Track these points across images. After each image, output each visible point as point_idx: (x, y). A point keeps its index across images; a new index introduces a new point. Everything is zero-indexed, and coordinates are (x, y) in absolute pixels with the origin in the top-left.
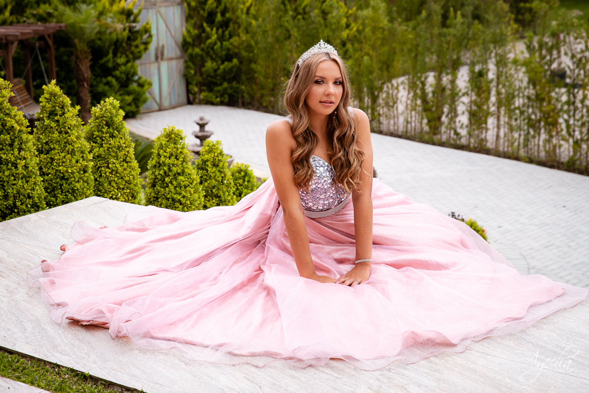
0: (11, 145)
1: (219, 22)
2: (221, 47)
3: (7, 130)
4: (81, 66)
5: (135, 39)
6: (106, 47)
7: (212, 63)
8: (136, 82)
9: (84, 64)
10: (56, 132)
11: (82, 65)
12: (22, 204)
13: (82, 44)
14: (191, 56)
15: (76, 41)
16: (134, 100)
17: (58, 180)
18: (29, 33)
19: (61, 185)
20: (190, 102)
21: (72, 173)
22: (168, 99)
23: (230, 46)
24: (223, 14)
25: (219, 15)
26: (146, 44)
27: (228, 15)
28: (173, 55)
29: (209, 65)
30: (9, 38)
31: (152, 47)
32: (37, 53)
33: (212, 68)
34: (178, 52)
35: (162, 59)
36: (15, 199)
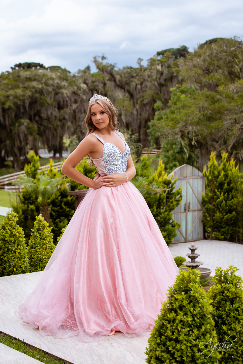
0: (14, 243)
1: (226, 189)
2: (226, 204)
3: (13, 236)
5: (171, 199)
6: (153, 202)
7: (220, 214)
8: (171, 224)
10: (39, 238)
12: (17, 270)
14: (207, 209)
16: (168, 234)
17: (38, 261)
19: (39, 264)
20: (205, 238)
21: (45, 258)
22: (191, 235)
23: (231, 204)
24: (229, 184)
25: (226, 185)
26: (178, 201)
27: (232, 185)
28: (196, 209)
29: (218, 215)
31: (183, 203)
33: (219, 217)
34: (199, 207)
35: (188, 211)
36: (14, 267)
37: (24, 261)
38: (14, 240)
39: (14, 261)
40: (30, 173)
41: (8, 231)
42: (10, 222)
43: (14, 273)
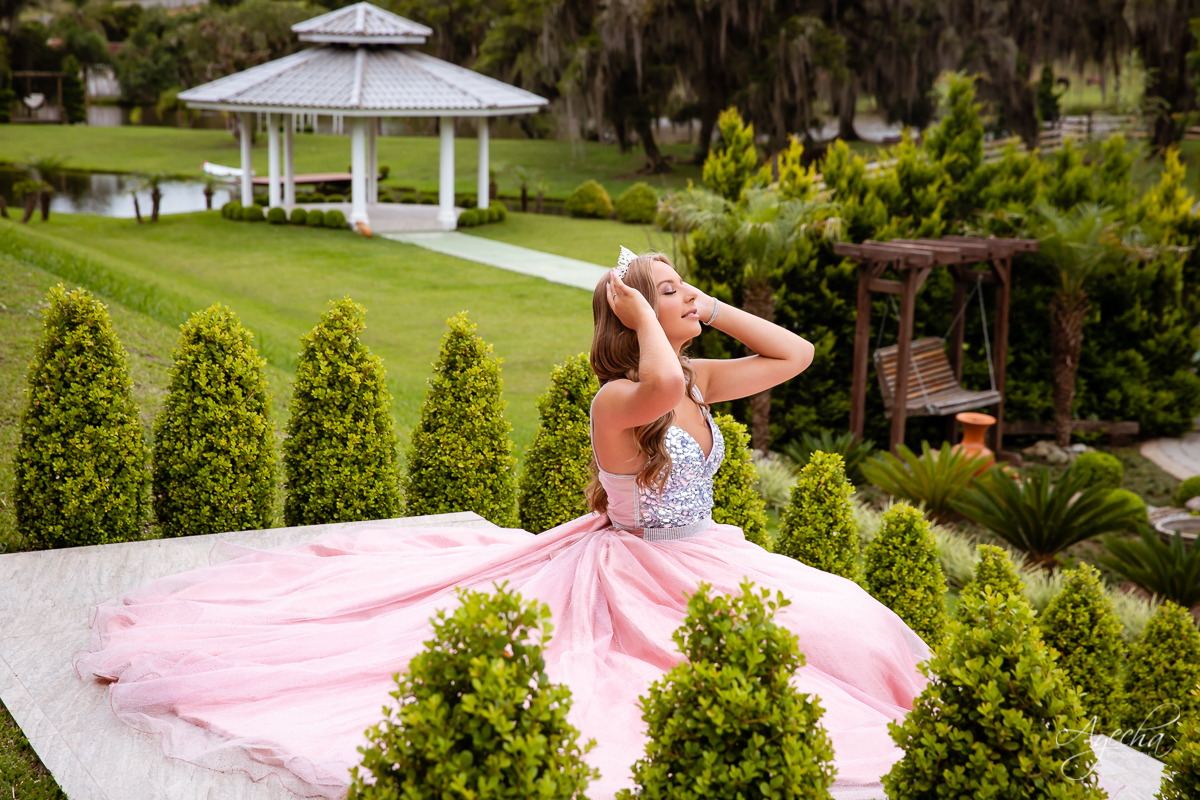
0: (343, 409)
4: (1064, 325)
6: (1133, 291)
9: (1072, 321)
11: (1068, 322)
12: (347, 507)
13: (1072, 282)
15: (1064, 275)
16: (1180, 400)
18: (954, 253)
19: (445, 488)
30: (913, 261)
32: (977, 292)
36: (337, 496)
37: (376, 476)
38: (343, 397)
39: (338, 472)
40: (722, 179)
41: (323, 364)
42: (331, 336)
43: (336, 516)
